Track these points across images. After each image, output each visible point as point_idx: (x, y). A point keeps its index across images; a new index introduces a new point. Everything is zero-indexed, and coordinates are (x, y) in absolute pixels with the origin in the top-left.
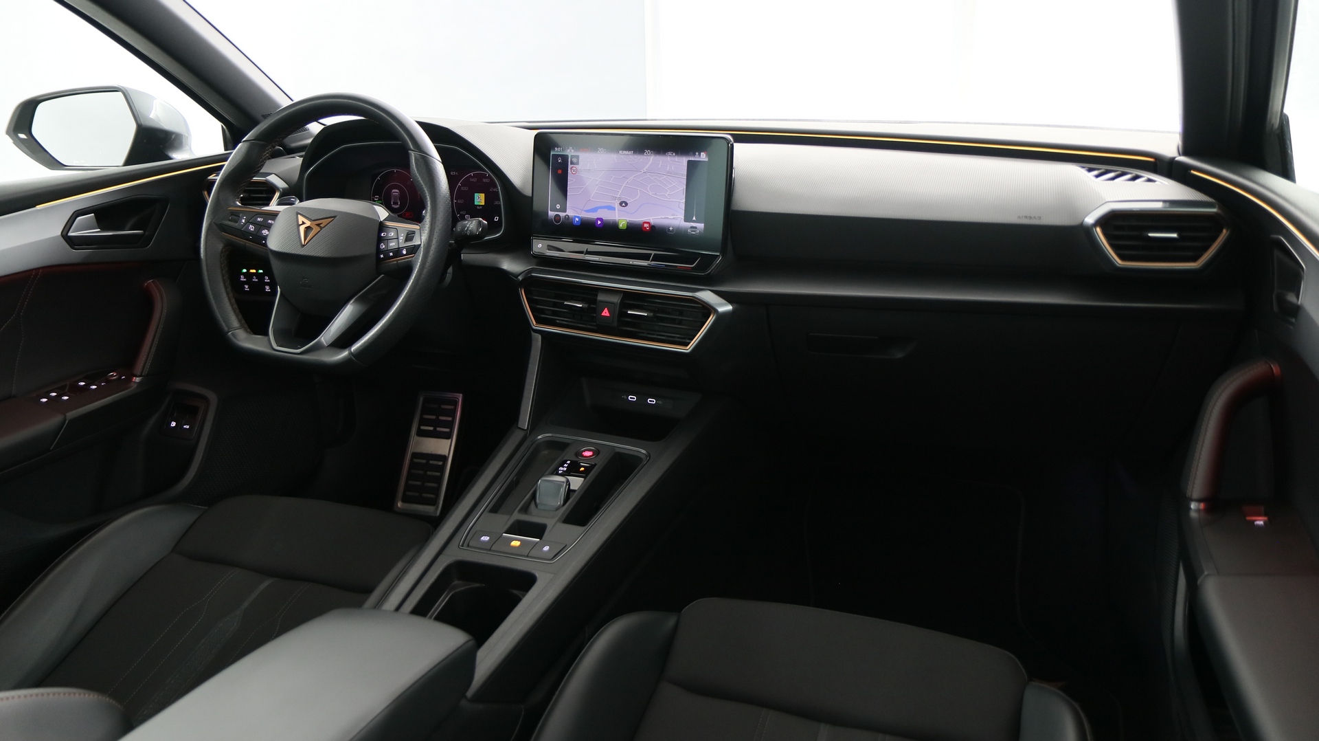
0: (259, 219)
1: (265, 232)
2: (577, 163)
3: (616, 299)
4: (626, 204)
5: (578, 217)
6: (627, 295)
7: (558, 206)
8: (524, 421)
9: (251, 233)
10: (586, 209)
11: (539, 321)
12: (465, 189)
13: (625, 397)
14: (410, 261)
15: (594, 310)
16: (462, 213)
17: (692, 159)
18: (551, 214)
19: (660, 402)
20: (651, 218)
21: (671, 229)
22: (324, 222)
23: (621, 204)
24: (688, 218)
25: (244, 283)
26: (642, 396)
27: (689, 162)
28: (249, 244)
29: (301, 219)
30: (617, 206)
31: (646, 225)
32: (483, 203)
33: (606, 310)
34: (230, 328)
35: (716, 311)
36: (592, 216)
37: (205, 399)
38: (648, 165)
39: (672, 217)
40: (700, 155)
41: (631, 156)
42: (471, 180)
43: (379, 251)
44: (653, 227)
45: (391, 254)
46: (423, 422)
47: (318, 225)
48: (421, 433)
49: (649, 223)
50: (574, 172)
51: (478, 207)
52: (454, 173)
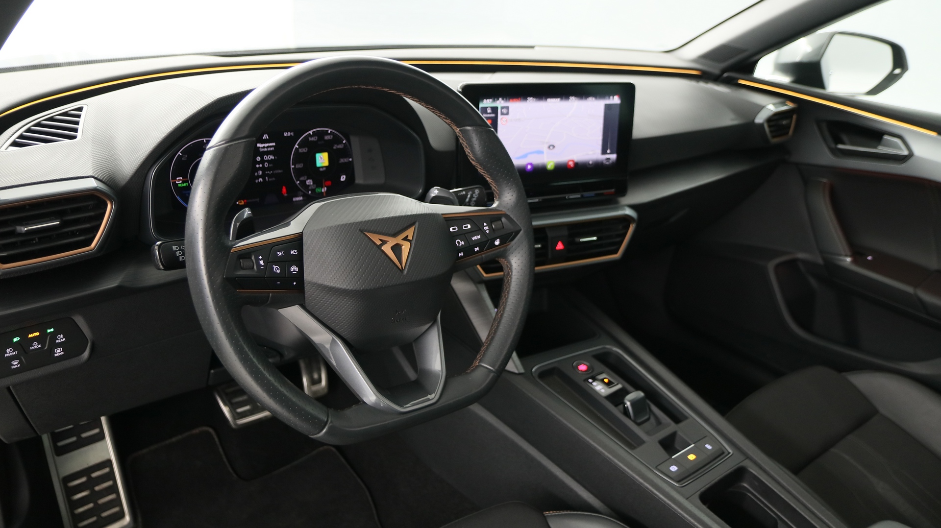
0: (280, 254)
1: (296, 268)
2: (507, 114)
4: (554, 147)
9: (278, 277)
12: (305, 150)
17: (608, 102)
20: (575, 156)
21: (591, 162)
22: (409, 233)
23: (549, 147)
24: (604, 152)
27: (605, 105)
28: (276, 293)
29: (375, 238)
30: (545, 149)
31: (570, 163)
33: (560, 244)
35: (635, 221)
36: (524, 162)
38: (572, 111)
39: (592, 153)
40: (614, 98)
41: (557, 103)
42: (310, 139)
43: (457, 249)
44: (576, 164)
47: (405, 239)
49: (573, 161)
50: (504, 123)
51: (321, 169)
52: (289, 134)
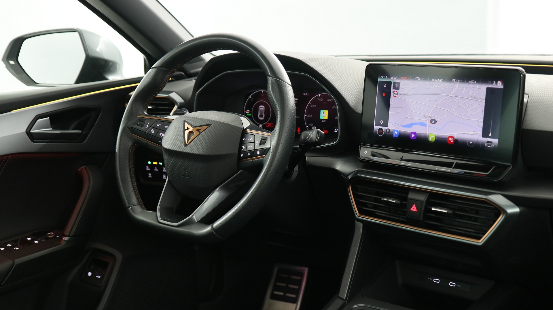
0: (158, 125)
1: (161, 134)
2: (398, 88)
3: (423, 198)
4: (435, 122)
5: (397, 131)
6: (432, 195)
7: (382, 122)
8: (344, 292)
9: (151, 135)
10: (402, 125)
11: (361, 212)
12: (314, 106)
13: (430, 279)
14: (262, 160)
15: (405, 206)
16: (310, 125)
17: (490, 86)
18: (376, 128)
19: (459, 286)
20: (455, 134)
21: (471, 142)
22: (203, 128)
23: (431, 121)
24: (485, 134)
25: (149, 172)
26: (445, 280)
27: (488, 89)
28: (150, 143)
29: (187, 125)
30: (428, 123)
31: (451, 139)
32: (326, 118)
33: (414, 206)
34: (130, 204)
35: (505, 212)
36: (408, 130)
37: (114, 257)
38: (454, 91)
39: (472, 133)
40: (497, 83)
41: (440, 84)
42: (318, 100)
43: (240, 151)
44: (456, 141)
45: (249, 154)
46: (276, 288)
47: (198, 130)
48: (274, 297)
49: (453, 137)
50: (395, 96)
51: (323, 121)
52: (306, 94)
